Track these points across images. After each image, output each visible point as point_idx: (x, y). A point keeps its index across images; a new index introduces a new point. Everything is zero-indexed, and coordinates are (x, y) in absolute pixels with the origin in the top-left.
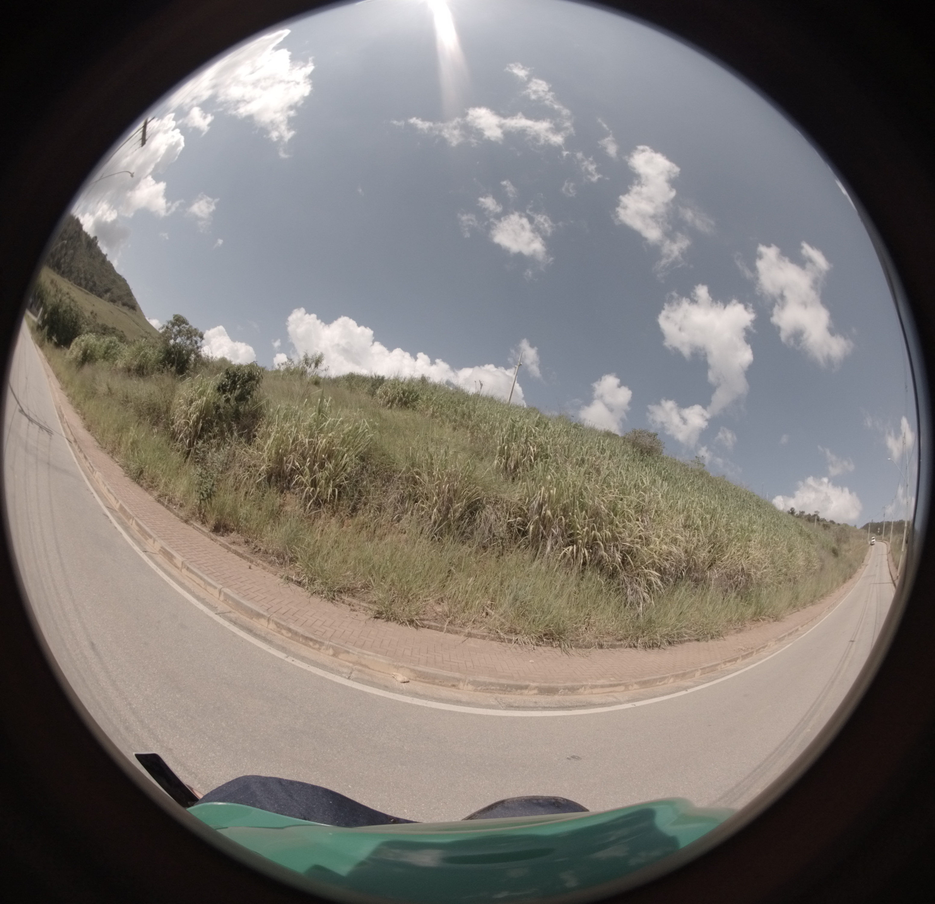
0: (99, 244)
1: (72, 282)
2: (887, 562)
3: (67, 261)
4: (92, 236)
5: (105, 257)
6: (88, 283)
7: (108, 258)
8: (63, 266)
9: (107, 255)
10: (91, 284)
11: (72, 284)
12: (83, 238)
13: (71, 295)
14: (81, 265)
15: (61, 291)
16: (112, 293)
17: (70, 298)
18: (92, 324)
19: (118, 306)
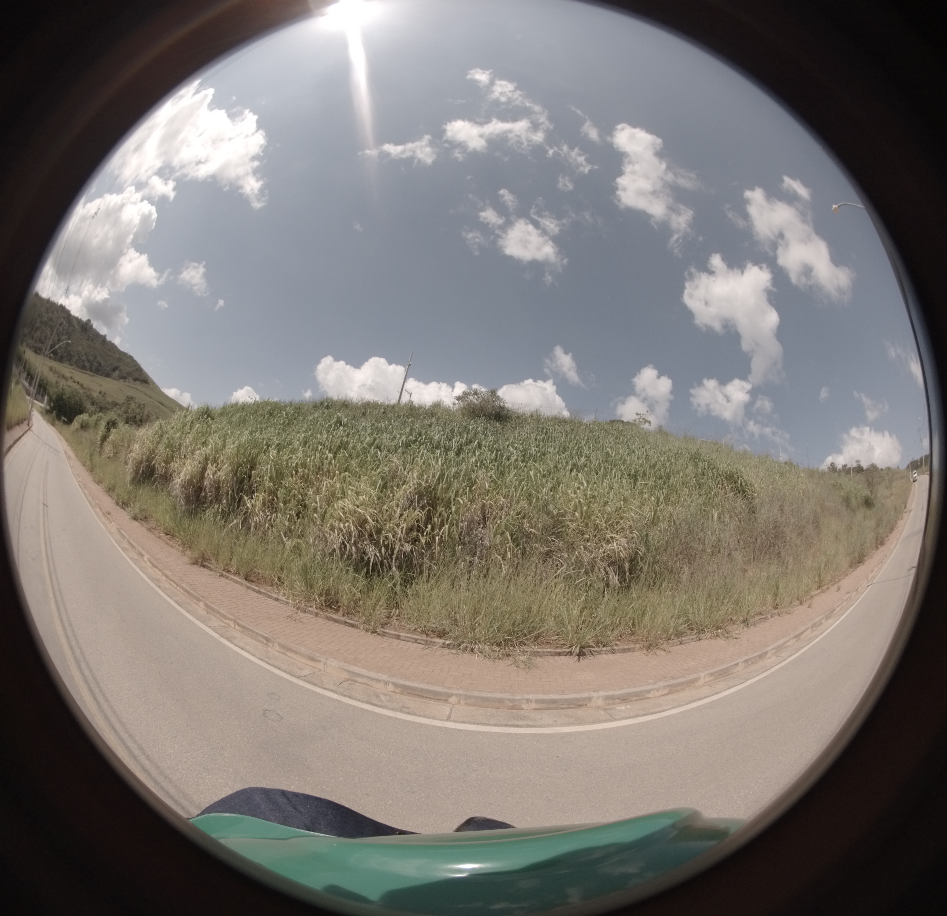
5: (104, 338)
6: (92, 364)
7: (108, 339)
9: (106, 335)
10: (96, 365)
14: (80, 348)
15: (64, 377)
16: (120, 370)
17: (74, 382)
18: (102, 403)
19: (129, 382)
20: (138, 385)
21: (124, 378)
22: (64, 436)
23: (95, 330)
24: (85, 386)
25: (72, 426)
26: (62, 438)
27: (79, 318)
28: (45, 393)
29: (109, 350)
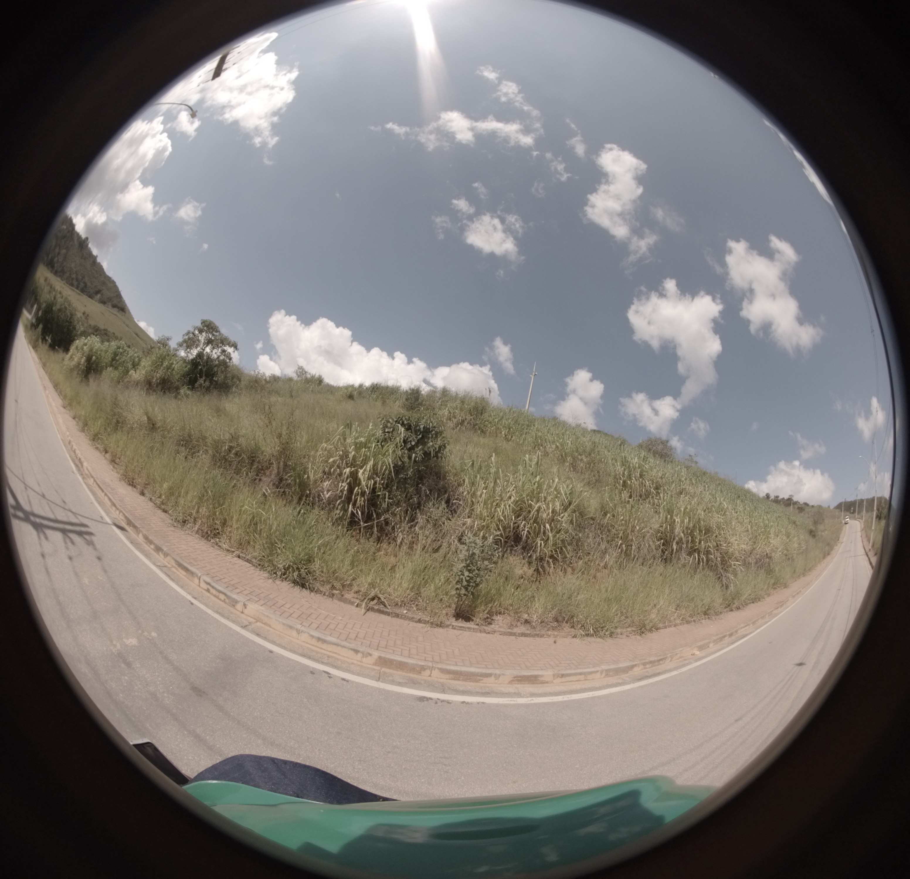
0: (90, 245)
1: (64, 282)
2: (860, 538)
3: (60, 260)
4: (83, 236)
5: (95, 258)
6: (79, 284)
7: (99, 260)
8: (56, 265)
9: (97, 256)
10: (82, 285)
11: (64, 284)
12: (76, 239)
13: (64, 294)
16: (102, 294)
19: (108, 308)
20: (116, 312)
21: (104, 302)
23: (90, 249)
24: (71, 303)
27: (80, 234)
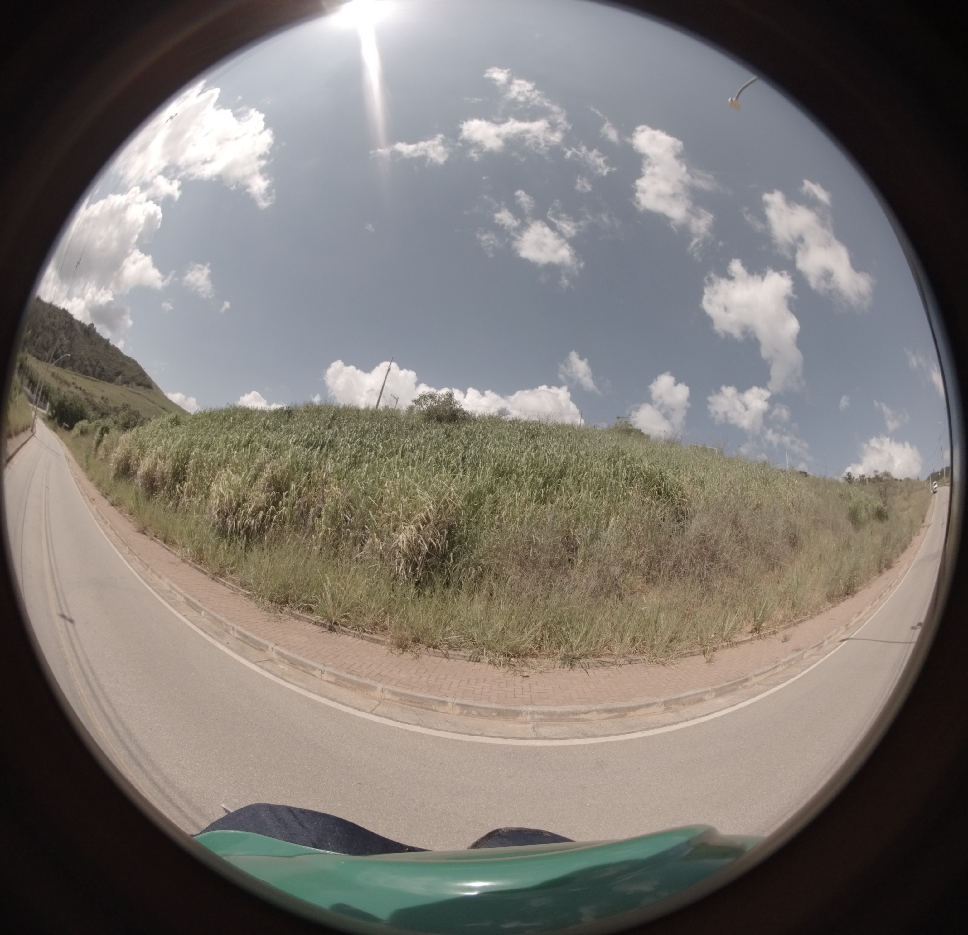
0: (98, 331)
1: (76, 372)
6: (94, 371)
7: (112, 343)
9: (109, 340)
10: (99, 369)
12: (78, 327)
13: (78, 384)
14: (83, 353)
15: (66, 382)
16: (124, 375)
17: (76, 387)
18: (104, 408)
19: (132, 387)
20: (141, 390)
21: (127, 383)
22: (65, 442)
23: (98, 334)
24: (87, 391)
25: (72, 432)
26: (63, 443)
27: (82, 322)
28: (48, 399)
29: (112, 354)
